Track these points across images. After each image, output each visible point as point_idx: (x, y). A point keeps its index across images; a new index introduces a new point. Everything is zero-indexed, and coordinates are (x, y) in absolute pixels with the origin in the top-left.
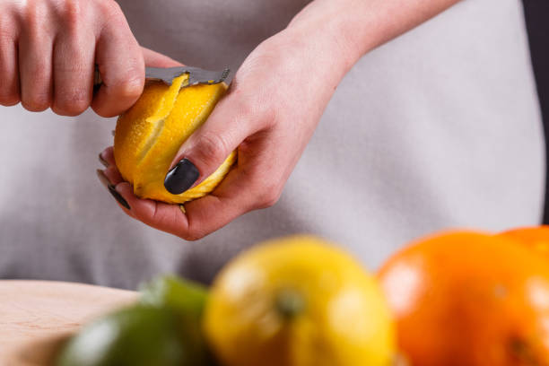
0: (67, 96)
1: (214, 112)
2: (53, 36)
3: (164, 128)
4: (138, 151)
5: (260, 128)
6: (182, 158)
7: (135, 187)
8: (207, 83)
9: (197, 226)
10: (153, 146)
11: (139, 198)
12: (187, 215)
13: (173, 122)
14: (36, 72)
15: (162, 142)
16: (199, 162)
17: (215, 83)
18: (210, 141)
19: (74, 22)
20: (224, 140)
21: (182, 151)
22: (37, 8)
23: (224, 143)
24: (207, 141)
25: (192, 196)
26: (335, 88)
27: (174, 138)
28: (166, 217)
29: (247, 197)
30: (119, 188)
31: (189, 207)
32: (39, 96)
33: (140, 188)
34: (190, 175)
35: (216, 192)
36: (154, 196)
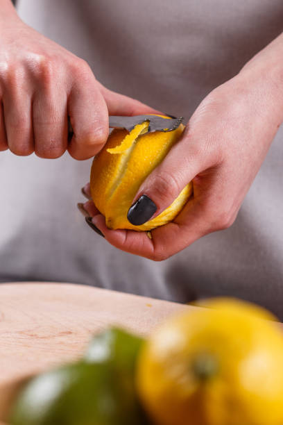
0: (45, 146)
1: (169, 154)
2: (31, 95)
3: (127, 171)
4: (107, 190)
5: (208, 166)
6: (142, 194)
7: (107, 220)
8: (162, 131)
9: (161, 250)
10: (118, 186)
11: (110, 229)
12: (153, 241)
13: (134, 165)
14: (17, 126)
15: (125, 183)
16: (155, 198)
17: (168, 131)
18: (164, 180)
19: (48, 82)
20: (176, 178)
21: (142, 189)
22: (17, 71)
23: (176, 181)
24: (162, 180)
25: (156, 225)
26: (278, 126)
27: (136, 178)
28: (134, 244)
29: (202, 224)
30: (95, 220)
31: (155, 234)
32: (21, 145)
33: (110, 221)
34: (149, 209)
35: (176, 220)
36: (122, 227)
